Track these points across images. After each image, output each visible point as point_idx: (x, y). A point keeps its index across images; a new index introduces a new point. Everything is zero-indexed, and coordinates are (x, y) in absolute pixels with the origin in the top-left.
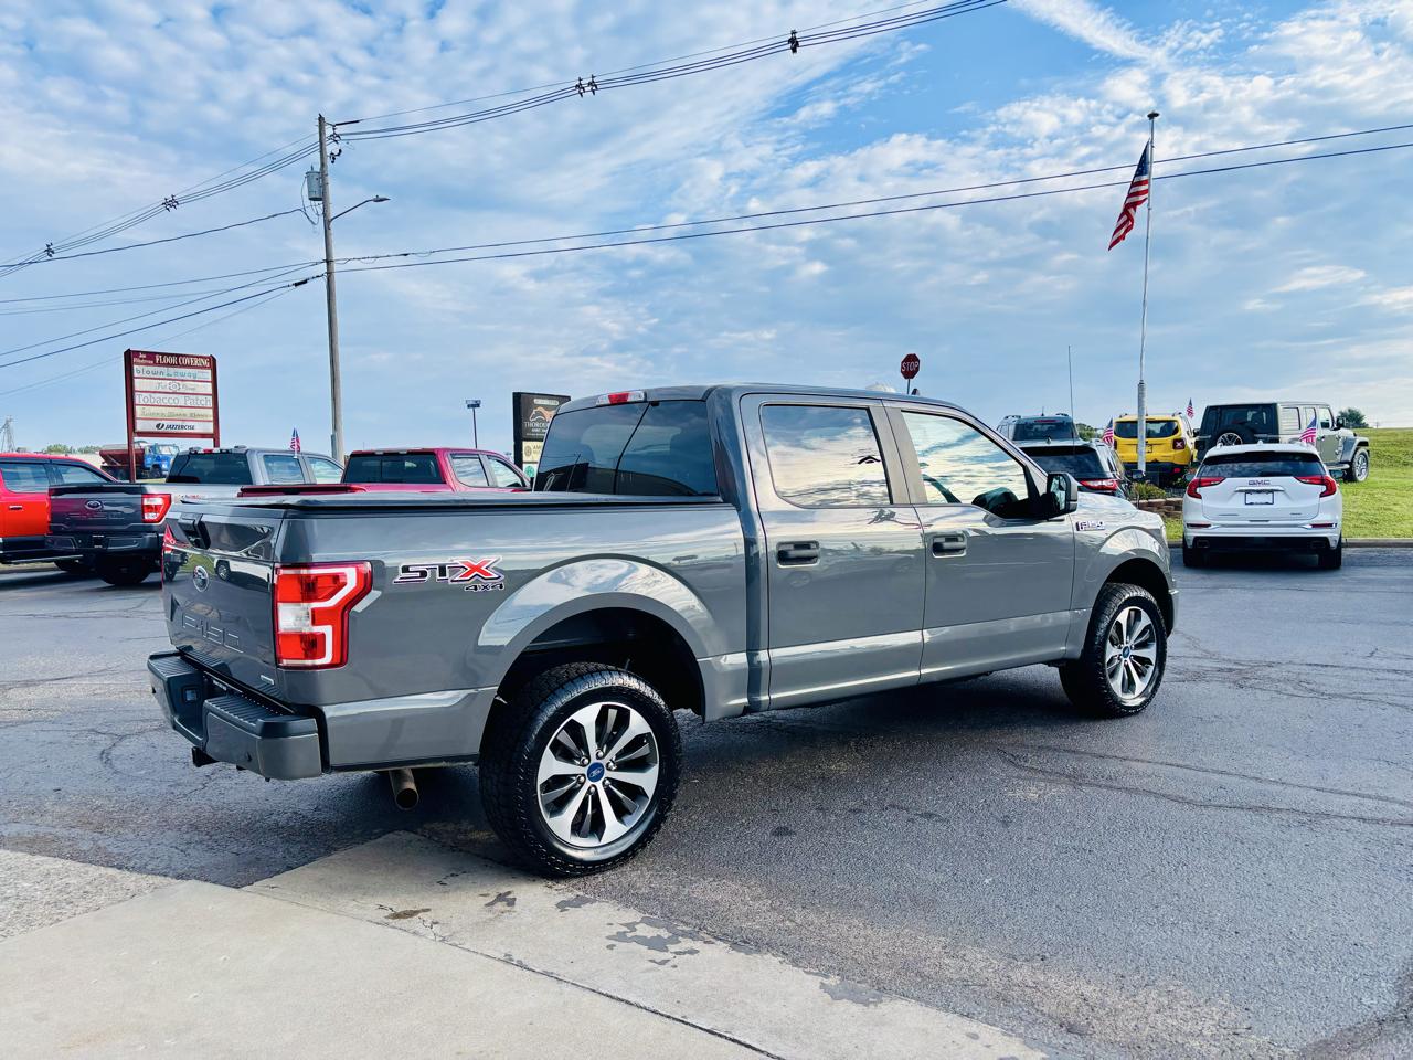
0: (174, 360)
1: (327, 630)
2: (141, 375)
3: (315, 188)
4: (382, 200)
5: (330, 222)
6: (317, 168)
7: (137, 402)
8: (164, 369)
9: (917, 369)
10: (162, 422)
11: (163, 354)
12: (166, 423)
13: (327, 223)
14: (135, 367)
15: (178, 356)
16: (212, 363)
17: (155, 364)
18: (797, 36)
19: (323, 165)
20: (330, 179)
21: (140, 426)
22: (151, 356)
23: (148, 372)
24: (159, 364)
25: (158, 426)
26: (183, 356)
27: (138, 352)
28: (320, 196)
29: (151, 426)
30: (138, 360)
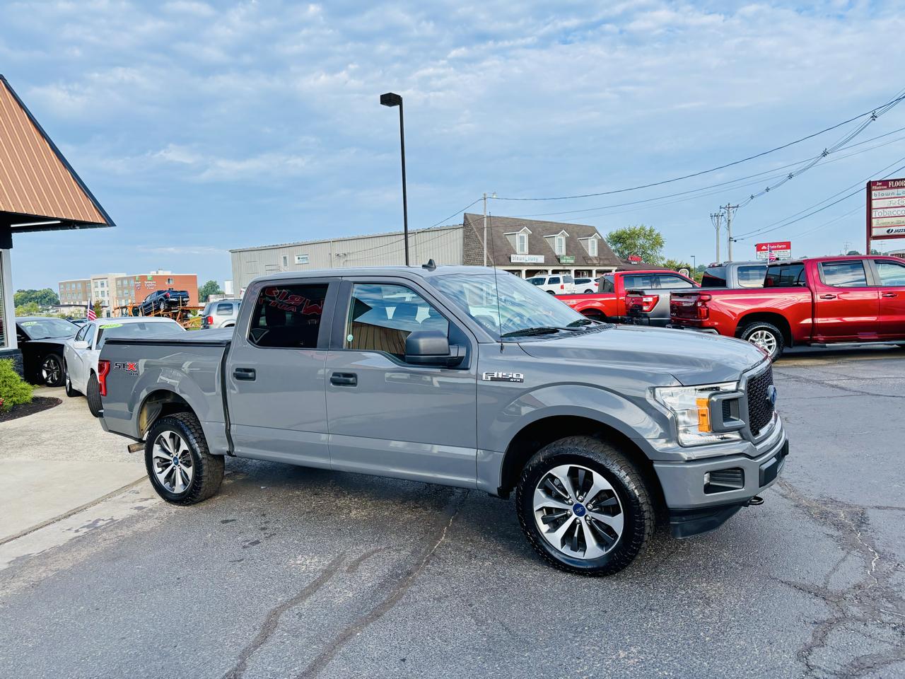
2: (878, 197)
7: (873, 216)
8: (895, 191)
10: (892, 228)
11: (894, 180)
12: (894, 229)
14: (873, 192)
17: (888, 188)
21: (875, 232)
22: (885, 183)
23: (883, 194)
24: (892, 188)
25: (888, 231)
27: (876, 182)
29: (883, 232)
30: (876, 188)
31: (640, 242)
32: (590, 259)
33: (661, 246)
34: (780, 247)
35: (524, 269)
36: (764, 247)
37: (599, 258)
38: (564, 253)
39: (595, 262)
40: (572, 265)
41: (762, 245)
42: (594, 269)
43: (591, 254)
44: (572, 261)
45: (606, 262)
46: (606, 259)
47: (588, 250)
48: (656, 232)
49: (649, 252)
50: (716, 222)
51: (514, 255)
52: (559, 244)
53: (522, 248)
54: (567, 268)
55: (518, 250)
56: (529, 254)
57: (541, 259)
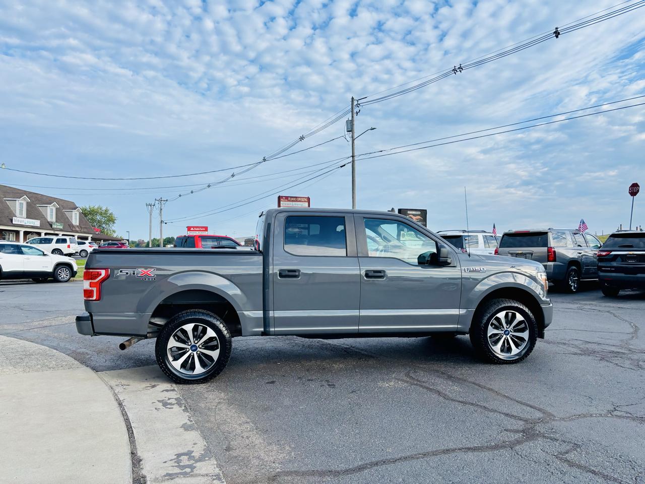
0: (295, 199)
1: (95, 289)
3: (349, 127)
4: (373, 129)
5: (354, 140)
6: (350, 119)
8: (291, 203)
9: (638, 191)
11: (291, 197)
13: (353, 141)
14: (281, 202)
15: (296, 197)
16: (309, 199)
17: (288, 201)
18: (558, 30)
19: (352, 117)
20: (355, 123)
22: (287, 198)
24: (290, 201)
26: (298, 197)
27: (283, 196)
28: (351, 129)
30: (282, 200)
31: (98, 217)
32: (73, 226)
33: (114, 223)
34: (202, 229)
35: (22, 230)
36: (192, 229)
37: (80, 226)
38: (54, 220)
39: (77, 229)
40: (61, 230)
41: (191, 227)
42: (77, 235)
43: (74, 223)
44: (61, 227)
45: (85, 230)
46: (86, 228)
47: (72, 219)
48: (110, 212)
49: (104, 226)
50: (150, 209)
51: (16, 218)
52: (50, 212)
53: (21, 213)
54: (56, 232)
55: (17, 213)
56: (27, 218)
57: (37, 223)
